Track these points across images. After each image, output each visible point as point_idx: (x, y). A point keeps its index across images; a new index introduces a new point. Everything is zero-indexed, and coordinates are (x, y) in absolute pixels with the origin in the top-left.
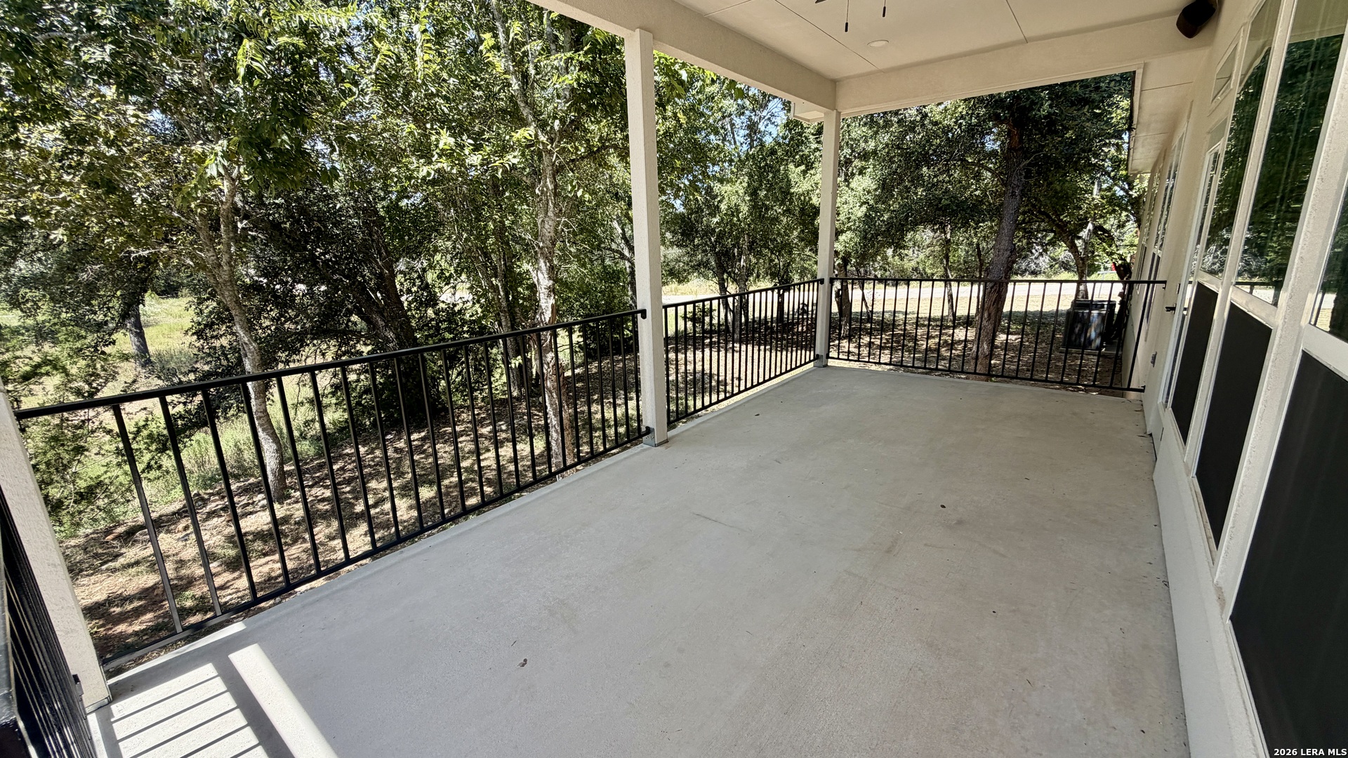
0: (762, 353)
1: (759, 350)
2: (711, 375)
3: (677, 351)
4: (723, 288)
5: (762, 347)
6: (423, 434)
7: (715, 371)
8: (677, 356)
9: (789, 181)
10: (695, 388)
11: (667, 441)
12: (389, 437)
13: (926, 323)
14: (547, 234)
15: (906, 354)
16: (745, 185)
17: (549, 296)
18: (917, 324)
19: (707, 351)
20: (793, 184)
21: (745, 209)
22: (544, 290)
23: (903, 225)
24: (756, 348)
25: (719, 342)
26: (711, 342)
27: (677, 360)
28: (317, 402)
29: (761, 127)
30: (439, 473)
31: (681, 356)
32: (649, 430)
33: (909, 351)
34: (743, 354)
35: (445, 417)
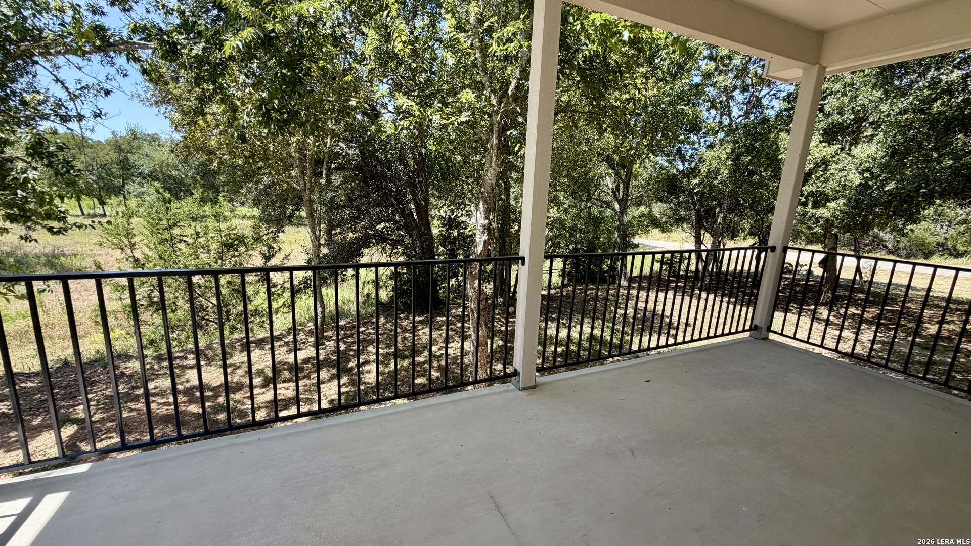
0: (724, 305)
1: (722, 301)
2: (663, 316)
3: (640, 289)
4: (699, 241)
5: (725, 299)
6: (421, 319)
7: (667, 313)
8: (638, 293)
9: (778, 148)
10: (643, 325)
11: (534, 387)
12: (402, 316)
13: (944, 304)
14: (489, 181)
15: (901, 334)
16: (729, 150)
17: (483, 232)
18: (925, 304)
19: (670, 294)
20: (782, 150)
21: (725, 172)
22: (479, 228)
23: (912, 197)
24: (718, 299)
25: (684, 287)
26: (677, 286)
27: (638, 297)
28: (377, 283)
29: (765, 102)
30: (415, 351)
31: (643, 294)
32: (516, 373)
33: (907, 332)
34: (702, 302)
35: (441, 309)
